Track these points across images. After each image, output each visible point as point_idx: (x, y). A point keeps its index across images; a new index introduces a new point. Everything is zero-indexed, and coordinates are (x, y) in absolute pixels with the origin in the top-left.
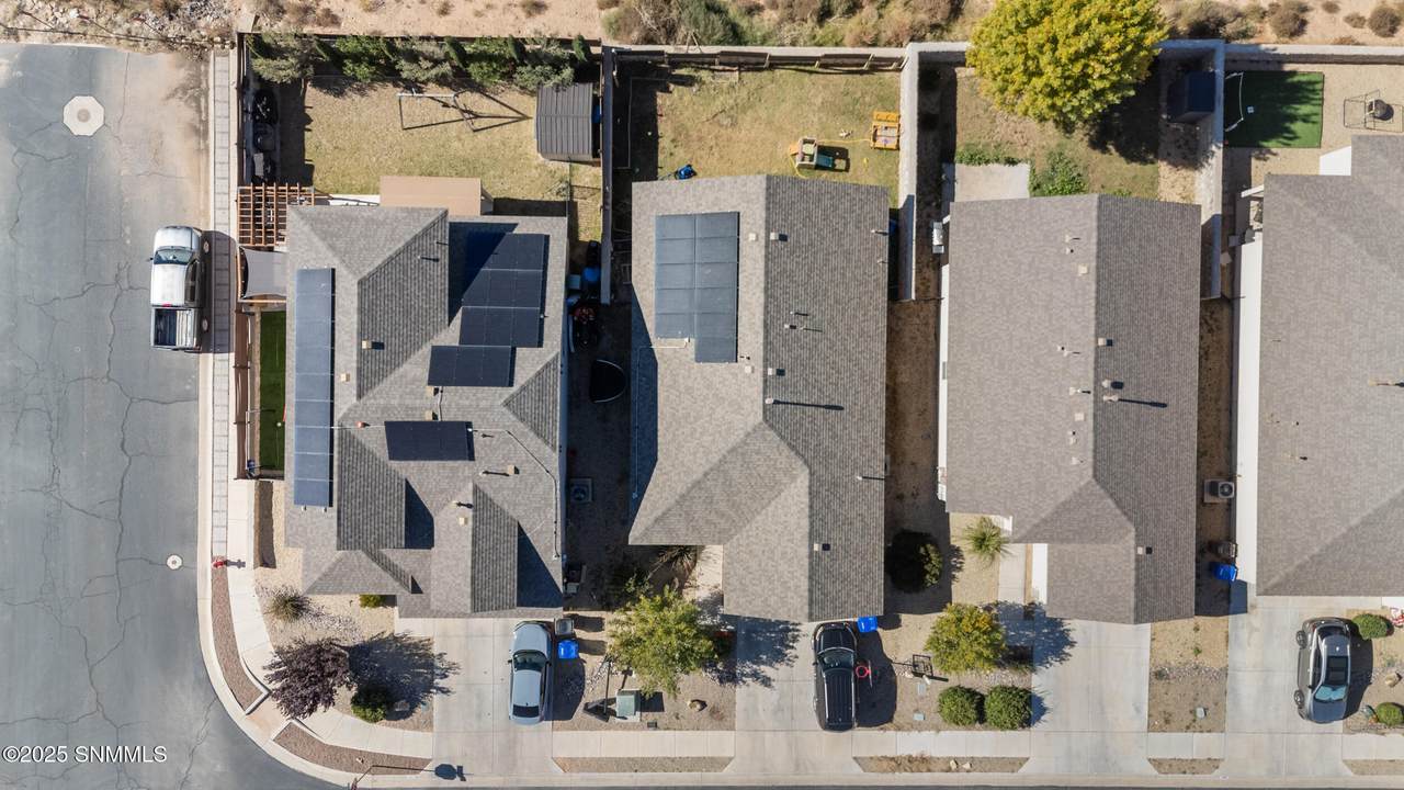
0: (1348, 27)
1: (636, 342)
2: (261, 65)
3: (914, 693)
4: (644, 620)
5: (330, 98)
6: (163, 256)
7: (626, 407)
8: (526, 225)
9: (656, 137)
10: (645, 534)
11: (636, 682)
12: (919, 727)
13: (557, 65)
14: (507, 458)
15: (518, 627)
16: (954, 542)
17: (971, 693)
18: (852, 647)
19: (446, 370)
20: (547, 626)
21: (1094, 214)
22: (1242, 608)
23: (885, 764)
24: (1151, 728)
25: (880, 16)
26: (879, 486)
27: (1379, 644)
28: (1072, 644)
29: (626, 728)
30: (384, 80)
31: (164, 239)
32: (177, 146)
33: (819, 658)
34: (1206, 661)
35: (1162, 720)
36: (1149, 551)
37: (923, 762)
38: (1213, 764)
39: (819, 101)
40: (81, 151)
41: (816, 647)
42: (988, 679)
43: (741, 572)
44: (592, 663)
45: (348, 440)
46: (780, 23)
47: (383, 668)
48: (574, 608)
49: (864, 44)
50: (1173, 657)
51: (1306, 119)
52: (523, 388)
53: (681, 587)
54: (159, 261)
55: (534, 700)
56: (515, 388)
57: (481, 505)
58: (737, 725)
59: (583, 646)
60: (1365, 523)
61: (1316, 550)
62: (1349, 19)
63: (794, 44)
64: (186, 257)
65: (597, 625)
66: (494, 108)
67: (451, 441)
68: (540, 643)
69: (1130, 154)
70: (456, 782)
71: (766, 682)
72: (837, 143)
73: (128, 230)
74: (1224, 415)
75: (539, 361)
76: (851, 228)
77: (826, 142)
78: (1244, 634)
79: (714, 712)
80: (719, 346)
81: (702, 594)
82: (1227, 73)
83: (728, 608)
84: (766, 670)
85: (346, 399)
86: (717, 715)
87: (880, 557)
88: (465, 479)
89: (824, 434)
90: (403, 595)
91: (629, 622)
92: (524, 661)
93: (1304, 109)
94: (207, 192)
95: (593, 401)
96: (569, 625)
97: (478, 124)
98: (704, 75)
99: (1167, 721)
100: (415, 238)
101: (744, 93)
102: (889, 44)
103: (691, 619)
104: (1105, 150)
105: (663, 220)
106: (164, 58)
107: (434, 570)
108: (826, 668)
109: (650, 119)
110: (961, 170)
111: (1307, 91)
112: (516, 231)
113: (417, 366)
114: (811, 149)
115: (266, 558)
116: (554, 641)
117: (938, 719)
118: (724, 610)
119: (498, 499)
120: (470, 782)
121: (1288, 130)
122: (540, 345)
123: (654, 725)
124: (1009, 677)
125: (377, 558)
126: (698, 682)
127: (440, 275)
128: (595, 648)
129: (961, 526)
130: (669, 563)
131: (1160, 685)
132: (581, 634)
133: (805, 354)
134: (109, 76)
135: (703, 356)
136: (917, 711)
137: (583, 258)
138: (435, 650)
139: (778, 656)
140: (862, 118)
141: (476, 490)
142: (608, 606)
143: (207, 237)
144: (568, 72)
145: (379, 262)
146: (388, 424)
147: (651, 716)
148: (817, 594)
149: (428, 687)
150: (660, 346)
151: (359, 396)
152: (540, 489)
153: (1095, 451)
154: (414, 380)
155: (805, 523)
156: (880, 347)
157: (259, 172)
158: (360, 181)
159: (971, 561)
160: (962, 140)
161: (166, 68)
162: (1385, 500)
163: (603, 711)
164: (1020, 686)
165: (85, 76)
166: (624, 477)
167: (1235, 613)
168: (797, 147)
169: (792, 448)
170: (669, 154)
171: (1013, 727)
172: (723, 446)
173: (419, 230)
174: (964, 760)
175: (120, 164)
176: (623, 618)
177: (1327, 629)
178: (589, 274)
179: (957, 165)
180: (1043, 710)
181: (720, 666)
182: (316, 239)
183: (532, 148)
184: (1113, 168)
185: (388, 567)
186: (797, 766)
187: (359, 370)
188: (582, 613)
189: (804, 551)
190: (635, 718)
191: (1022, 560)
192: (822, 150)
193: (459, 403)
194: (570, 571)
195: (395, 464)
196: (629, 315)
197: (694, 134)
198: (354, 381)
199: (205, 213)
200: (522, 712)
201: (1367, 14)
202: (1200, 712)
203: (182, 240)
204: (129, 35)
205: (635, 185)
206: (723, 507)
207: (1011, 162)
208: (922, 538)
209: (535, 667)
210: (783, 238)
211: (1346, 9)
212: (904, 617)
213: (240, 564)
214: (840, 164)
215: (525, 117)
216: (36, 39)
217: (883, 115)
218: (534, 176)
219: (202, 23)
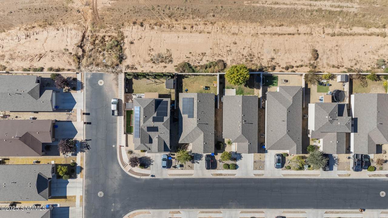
0: (282, 69)
1: (180, 115)
2: (128, 77)
3: (220, 165)
4: (181, 154)
5: (136, 80)
6: (113, 103)
7: (178, 124)
8: (165, 99)
9: (182, 85)
10: (181, 142)
11: (180, 163)
12: (220, 169)
13: (169, 76)
14: (163, 131)
15: (163, 155)
16: (225, 143)
17: (228, 164)
18: (210, 157)
19: (155, 120)
20: (167, 155)
21: (242, 98)
22: (267, 152)
23: (215, 175)
24: (254, 170)
25: (214, 68)
26: (214, 135)
27: (286, 157)
28: (242, 157)
29: (178, 170)
30: (144, 78)
31: (113, 101)
32: (114, 87)
33: (206, 159)
34: (261, 160)
35: (255, 168)
36: (250, 144)
37: (221, 175)
38: (263, 175)
39: (205, 80)
40: (101, 88)
41: (205, 158)
42: (230, 162)
43: (194, 147)
44: (173, 160)
45: (142, 129)
46: (200, 69)
47: (143, 161)
48: (171, 152)
49: (212, 73)
50: (257, 159)
51: (275, 82)
52: (165, 122)
53: (186, 149)
54: (113, 104)
55: (165, 165)
56: (164, 122)
57: (159, 138)
58: (194, 169)
59: (172, 158)
60: (280, 140)
61: (273, 144)
62: (282, 68)
63: (202, 72)
64: (116, 103)
65: (174, 155)
66: (159, 81)
67: (155, 129)
68: (166, 157)
69: (250, 87)
70: (154, 177)
71: (198, 163)
72: (208, 86)
73: (107, 99)
74: (264, 124)
75: (167, 118)
76: (209, 99)
77: (207, 86)
78: (267, 156)
79: (191, 167)
80: (191, 116)
81: (189, 150)
82: (263, 77)
83: (193, 152)
84: (198, 161)
85: (142, 124)
86: (191, 168)
87: (214, 145)
88: (157, 134)
89: (206, 128)
90: (148, 150)
91: (179, 154)
92: (164, 160)
93: (275, 81)
94: (118, 93)
95: (173, 123)
96: (170, 155)
97: (157, 84)
98: (189, 76)
99: (256, 169)
100: (151, 102)
101: (195, 79)
102: (215, 72)
103: (187, 153)
104: (246, 87)
105: (183, 98)
106: (112, 74)
107: (153, 147)
108: (207, 160)
109: (181, 83)
110: (226, 90)
111: (276, 78)
112: (163, 100)
113: (151, 119)
114: (204, 87)
115: (127, 145)
116: (168, 157)
117: (223, 168)
118: (192, 153)
119: (161, 137)
120: (156, 177)
121: (273, 84)
122: (167, 116)
123: (182, 169)
124: (233, 162)
125: (145, 145)
126: (189, 163)
127: (154, 107)
128: (174, 158)
129: (226, 141)
130: (184, 146)
131: (255, 163)
132: (172, 156)
133: (203, 117)
134: (105, 77)
135: (189, 117)
136: (220, 167)
137: (172, 102)
138: (151, 159)
139: (200, 159)
140: (212, 82)
141: (158, 136)
142: (176, 152)
143: (119, 100)
144: (170, 77)
145: (146, 106)
146: (147, 127)
147: (182, 168)
148: (205, 150)
149: (150, 164)
150: (183, 116)
151: (144, 123)
152: (167, 136)
153: (242, 130)
154: (150, 121)
155: (203, 140)
156: (214, 115)
157: (127, 91)
158: (140, 92)
159: (228, 145)
160: (226, 85)
161: (113, 76)
162: (282, 137)
163: (175, 167)
164: (235, 163)
165: (101, 77)
166: (178, 133)
167: (266, 153)
168: (202, 87)
169: (201, 130)
170: (184, 88)
171: (233, 169)
172: (192, 129)
173: (151, 101)
174: (227, 174)
175: (106, 89)
176: (178, 153)
177: (278, 155)
178: (173, 105)
179: (225, 89)
180: (238, 167)
181: (192, 161)
182: (137, 103)
183: (165, 87)
184: (248, 89)
185: (146, 146)
186: (203, 175)
187: (144, 120)
188: (172, 153)
189: (203, 144)
190: (179, 168)
191: (235, 145)
192: (206, 87)
193: (156, 124)
194: (171, 147)
195: (148, 132)
196: (179, 111)
197: (188, 85)
198: (143, 121)
199: (118, 96)
200: (164, 167)
201: (284, 67)
202: (261, 167)
203: (115, 100)
204: (107, 71)
205: (179, 93)
206: (192, 138)
207: (233, 88)
208: (221, 142)
209: (165, 161)
210: (200, 101)
211: (282, 66)
212: (218, 154)
213: (123, 146)
214: (209, 89)
215: (164, 83)
216: (94, 72)
217: (215, 82)
218: (165, 91)
219: (118, 69)
